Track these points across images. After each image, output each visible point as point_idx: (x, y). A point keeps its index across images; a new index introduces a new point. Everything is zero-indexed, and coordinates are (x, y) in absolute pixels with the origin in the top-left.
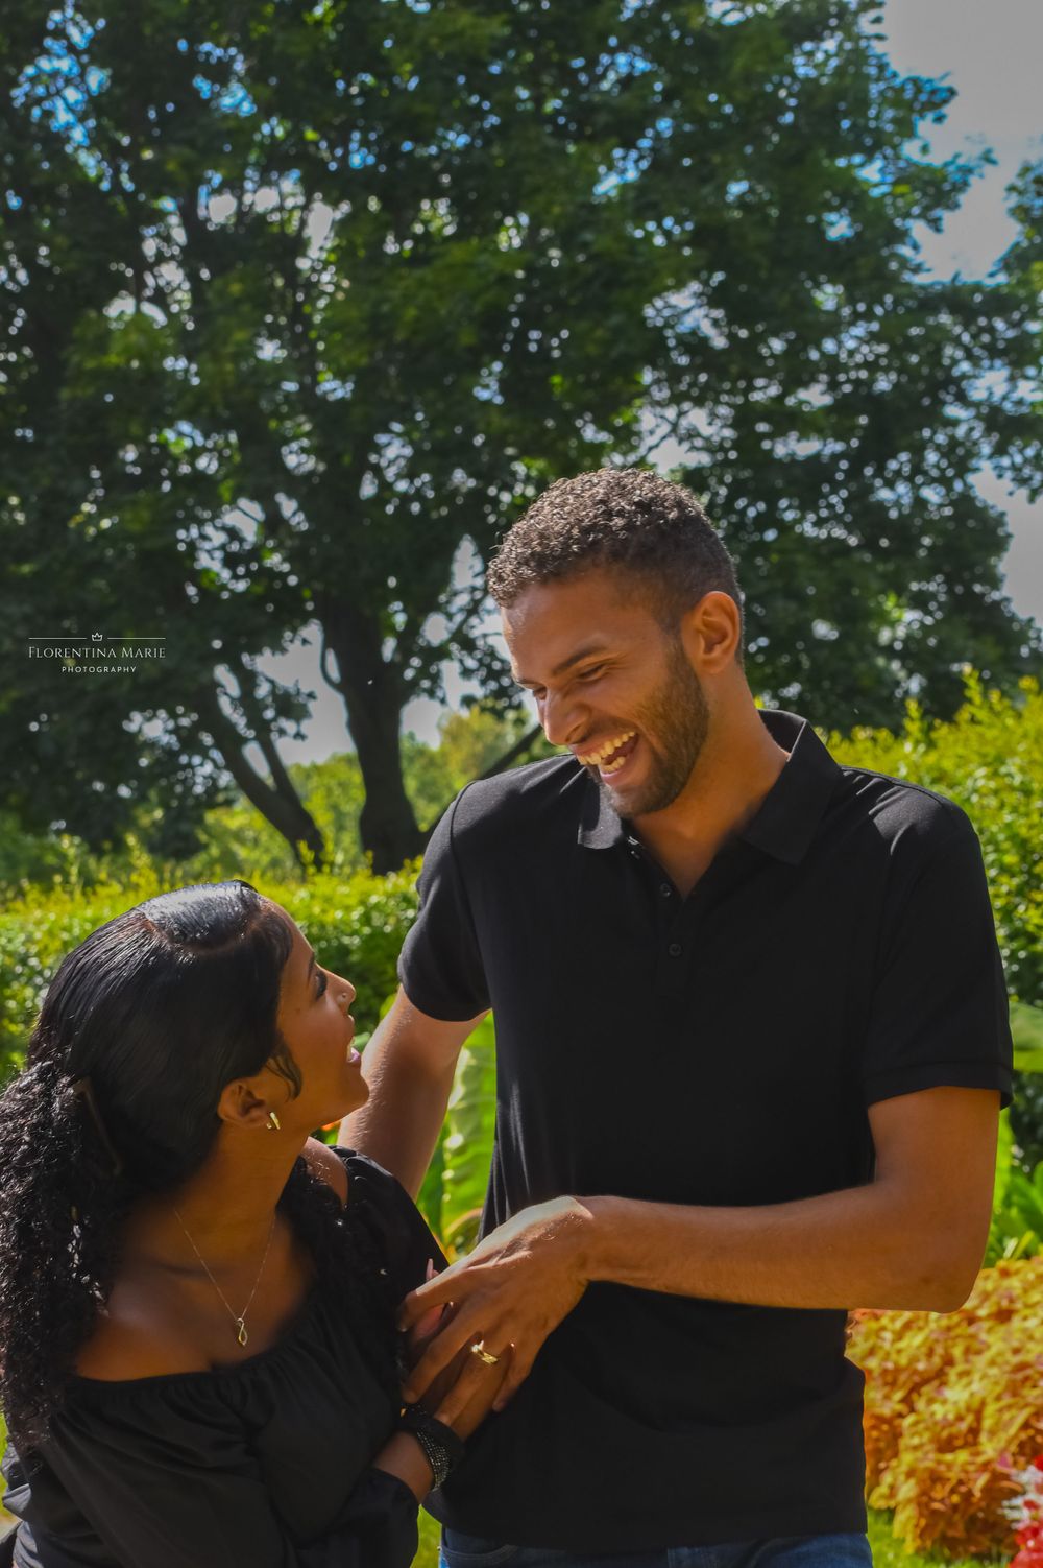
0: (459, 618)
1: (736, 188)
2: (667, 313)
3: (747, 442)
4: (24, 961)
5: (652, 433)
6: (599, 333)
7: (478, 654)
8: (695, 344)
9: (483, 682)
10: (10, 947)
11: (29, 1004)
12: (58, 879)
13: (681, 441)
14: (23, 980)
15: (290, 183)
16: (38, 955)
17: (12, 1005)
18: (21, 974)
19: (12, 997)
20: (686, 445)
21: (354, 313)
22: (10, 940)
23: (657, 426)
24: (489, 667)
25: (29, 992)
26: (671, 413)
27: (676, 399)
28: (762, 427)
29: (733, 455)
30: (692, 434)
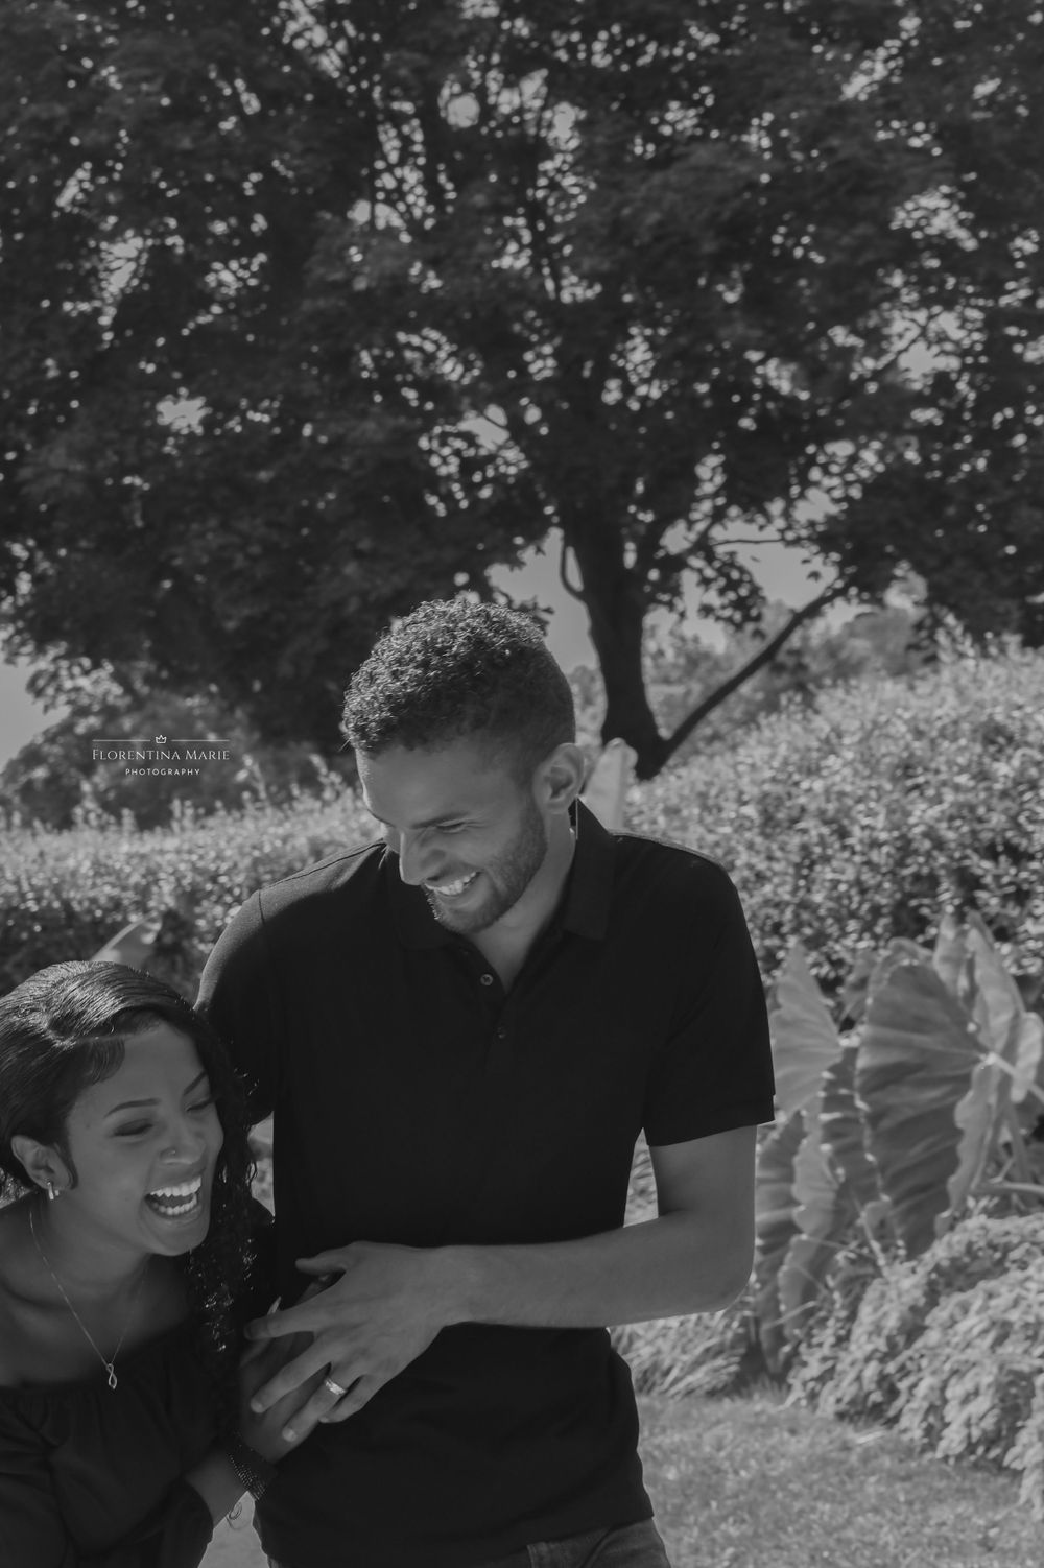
0: (700, 527)
1: (985, 88)
2: (917, 215)
3: (997, 346)
4: (214, 879)
5: (900, 336)
6: (846, 240)
7: (717, 564)
8: (945, 247)
9: (722, 592)
10: (200, 864)
11: (219, 923)
12: (246, 795)
13: (930, 345)
14: (214, 898)
15: (533, 85)
16: (227, 873)
17: (201, 923)
18: (211, 893)
19: (201, 916)
20: (935, 349)
21: (594, 217)
22: (201, 858)
23: (907, 329)
24: (727, 576)
25: (219, 910)
26: (921, 316)
27: (925, 302)
28: (1012, 331)
29: (983, 360)
30: (942, 338)
